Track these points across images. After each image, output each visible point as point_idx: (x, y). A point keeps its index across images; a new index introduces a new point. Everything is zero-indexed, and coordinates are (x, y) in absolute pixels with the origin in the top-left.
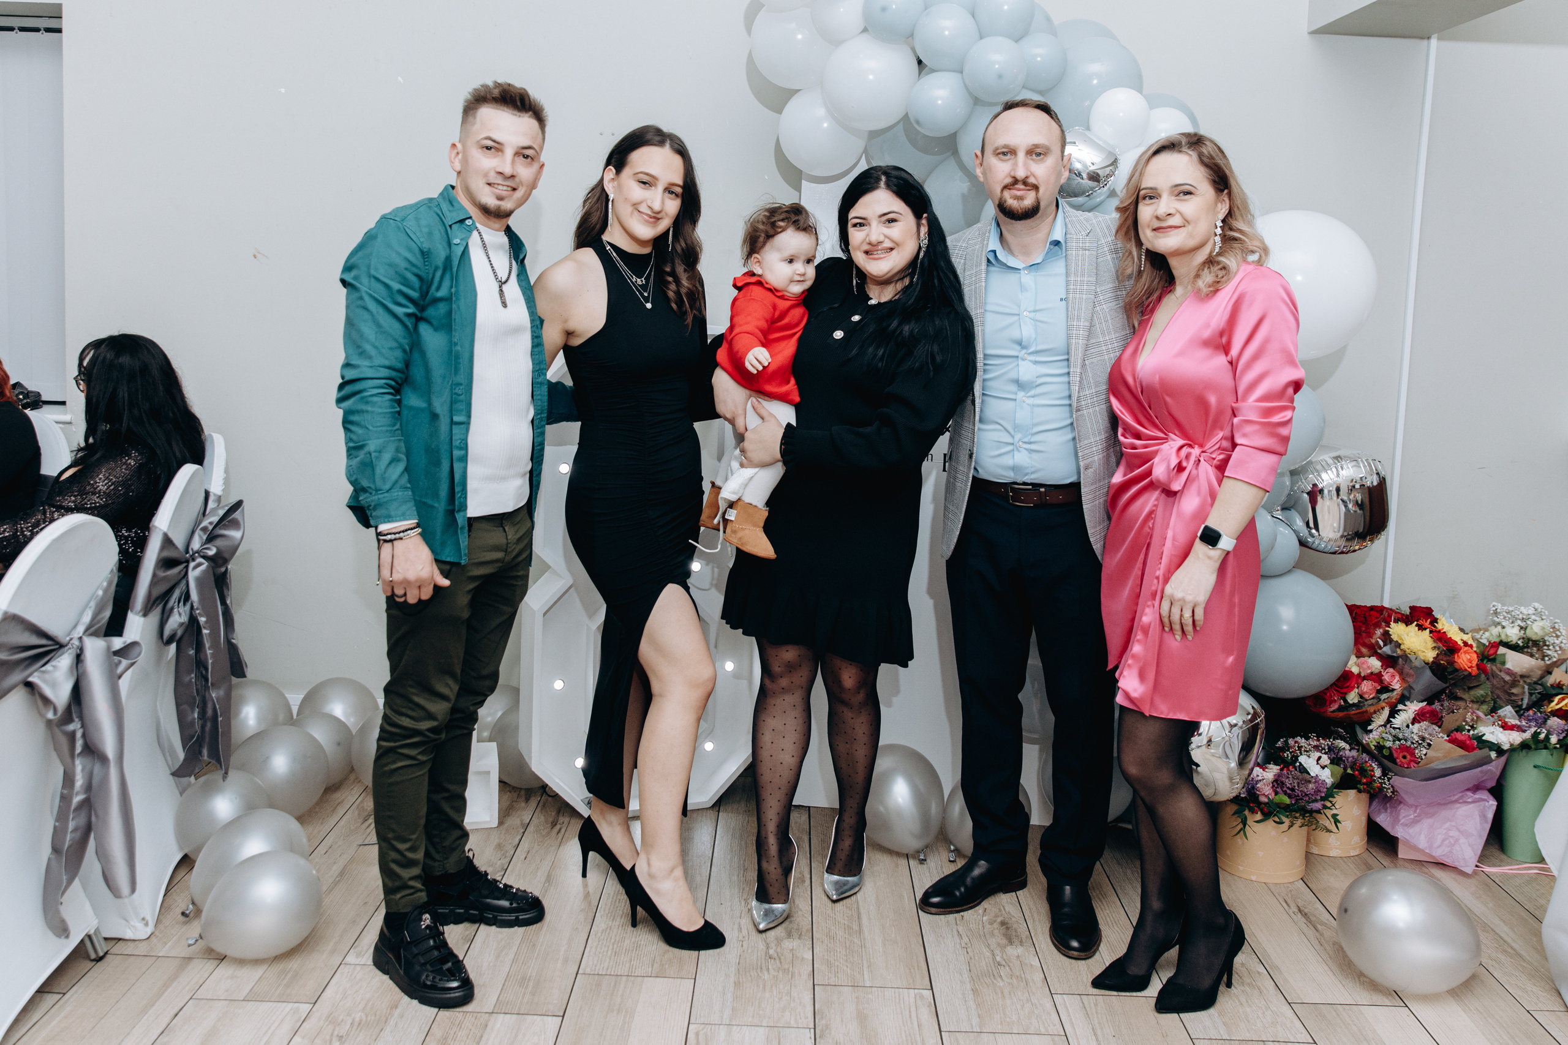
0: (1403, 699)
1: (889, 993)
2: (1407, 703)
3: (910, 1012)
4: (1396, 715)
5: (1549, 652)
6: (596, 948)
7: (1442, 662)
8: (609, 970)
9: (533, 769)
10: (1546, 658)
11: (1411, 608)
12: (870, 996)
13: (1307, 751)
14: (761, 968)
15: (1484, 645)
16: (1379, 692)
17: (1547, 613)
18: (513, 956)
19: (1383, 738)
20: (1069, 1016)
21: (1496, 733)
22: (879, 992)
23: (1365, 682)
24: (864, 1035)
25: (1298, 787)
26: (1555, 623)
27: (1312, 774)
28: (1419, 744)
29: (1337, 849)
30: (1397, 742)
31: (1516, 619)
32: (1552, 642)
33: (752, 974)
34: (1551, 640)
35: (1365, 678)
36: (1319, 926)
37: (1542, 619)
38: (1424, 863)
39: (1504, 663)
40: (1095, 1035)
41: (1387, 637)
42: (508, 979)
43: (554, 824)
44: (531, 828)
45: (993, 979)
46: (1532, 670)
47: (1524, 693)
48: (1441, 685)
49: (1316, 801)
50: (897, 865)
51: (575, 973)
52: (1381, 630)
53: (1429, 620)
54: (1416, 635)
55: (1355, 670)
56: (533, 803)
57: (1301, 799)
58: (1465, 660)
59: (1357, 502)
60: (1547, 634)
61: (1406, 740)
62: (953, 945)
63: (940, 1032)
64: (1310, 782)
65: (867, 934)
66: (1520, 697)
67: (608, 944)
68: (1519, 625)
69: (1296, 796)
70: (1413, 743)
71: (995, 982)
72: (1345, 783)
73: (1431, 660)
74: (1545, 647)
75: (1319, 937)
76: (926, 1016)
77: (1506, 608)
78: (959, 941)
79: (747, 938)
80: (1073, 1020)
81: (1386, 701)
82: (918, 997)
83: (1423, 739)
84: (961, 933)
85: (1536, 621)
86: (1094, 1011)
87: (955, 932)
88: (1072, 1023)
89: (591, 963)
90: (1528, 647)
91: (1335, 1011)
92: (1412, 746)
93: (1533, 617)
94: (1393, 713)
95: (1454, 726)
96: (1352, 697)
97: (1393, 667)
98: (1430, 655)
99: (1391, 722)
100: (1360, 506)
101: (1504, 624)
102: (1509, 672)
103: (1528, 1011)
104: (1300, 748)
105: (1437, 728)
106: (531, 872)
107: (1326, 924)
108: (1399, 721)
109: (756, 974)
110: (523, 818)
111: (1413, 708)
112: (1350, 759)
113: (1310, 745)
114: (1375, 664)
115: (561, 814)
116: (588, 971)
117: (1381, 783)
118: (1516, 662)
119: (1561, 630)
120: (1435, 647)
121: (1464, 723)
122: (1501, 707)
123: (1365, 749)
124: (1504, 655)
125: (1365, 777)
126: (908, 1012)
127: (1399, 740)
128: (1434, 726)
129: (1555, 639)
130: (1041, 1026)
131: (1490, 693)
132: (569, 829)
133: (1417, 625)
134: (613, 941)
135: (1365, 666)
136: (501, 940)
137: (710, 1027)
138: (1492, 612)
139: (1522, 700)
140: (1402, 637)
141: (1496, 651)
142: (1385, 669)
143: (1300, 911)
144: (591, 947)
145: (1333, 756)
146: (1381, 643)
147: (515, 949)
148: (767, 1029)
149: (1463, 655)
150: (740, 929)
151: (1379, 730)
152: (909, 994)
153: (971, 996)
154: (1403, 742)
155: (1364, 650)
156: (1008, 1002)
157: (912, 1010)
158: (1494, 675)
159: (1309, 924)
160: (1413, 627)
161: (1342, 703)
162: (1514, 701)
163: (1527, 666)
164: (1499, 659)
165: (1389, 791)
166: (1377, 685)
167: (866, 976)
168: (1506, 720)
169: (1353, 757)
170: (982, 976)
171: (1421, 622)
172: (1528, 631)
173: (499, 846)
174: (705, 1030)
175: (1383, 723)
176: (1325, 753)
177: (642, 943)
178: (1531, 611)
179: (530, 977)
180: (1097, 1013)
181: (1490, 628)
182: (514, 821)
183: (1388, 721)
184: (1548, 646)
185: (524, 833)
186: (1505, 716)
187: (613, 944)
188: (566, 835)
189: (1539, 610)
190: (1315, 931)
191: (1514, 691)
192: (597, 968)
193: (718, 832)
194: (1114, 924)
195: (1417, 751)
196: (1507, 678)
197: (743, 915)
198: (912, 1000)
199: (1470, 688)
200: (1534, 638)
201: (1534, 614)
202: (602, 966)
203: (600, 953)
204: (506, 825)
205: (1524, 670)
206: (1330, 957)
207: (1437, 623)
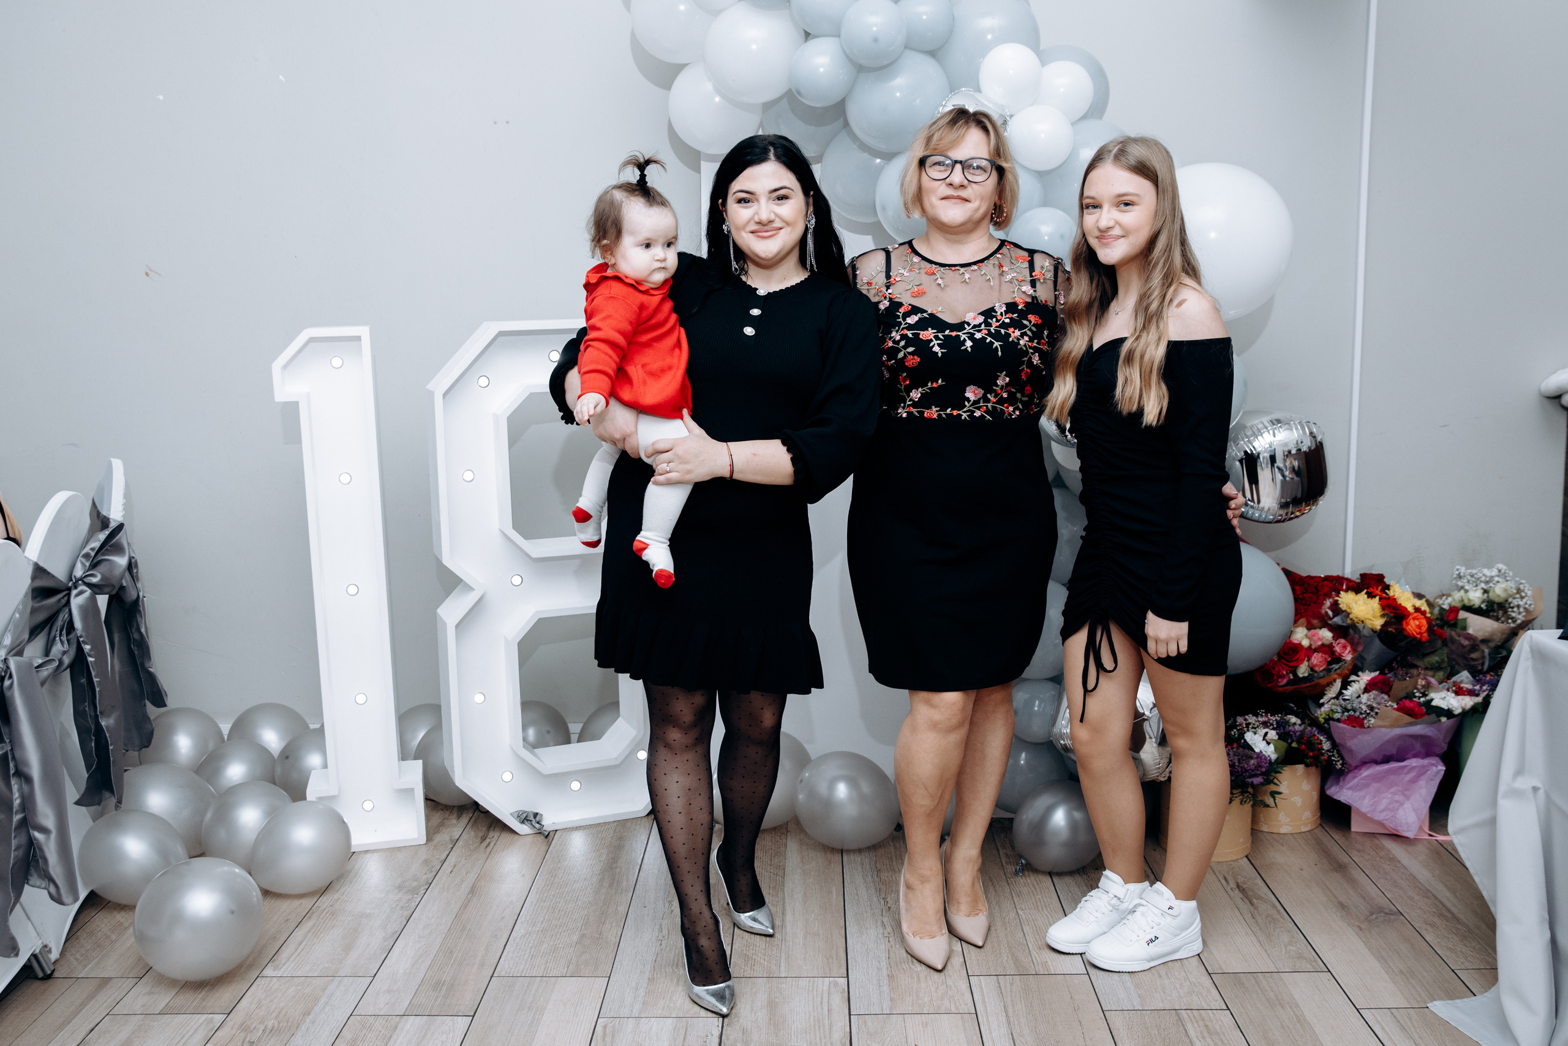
0: (1356, 670)
1: (803, 982)
2: (1360, 673)
3: (822, 998)
4: (1349, 687)
5: (1513, 615)
6: (514, 952)
7: (1390, 629)
8: (524, 972)
9: (457, 784)
10: (1510, 621)
11: (1361, 575)
12: (784, 986)
13: (1255, 728)
14: (677, 965)
15: (1444, 609)
16: (1329, 663)
17: (1511, 574)
18: (429, 963)
19: (1332, 710)
20: (983, 996)
21: (1447, 698)
22: (794, 983)
23: (1315, 654)
24: (772, 1021)
25: (1239, 762)
26: (1521, 584)
27: (1257, 750)
28: (1369, 714)
29: (1286, 825)
30: (1346, 714)
31: (1481, 582)
32: (1516, 603)
33: (667, 970)
34: (1515, 602)
35: (1316, 650)
36: (1255, 901)
37: (1507, 581)
38: (1377, 836)
39: (1465, 628)
40: (1006, 1011)
41: (1335, 607)
42: (422, 984)
43: (483, 839)
44: (460, 843)
45: (911, 965)
46: (1493, 634)
47: (1483, 657)
48: (1392, 654)
49: (1256, 776)
50: (830, 862)
51: (490, 976)
52: (1331, 600)
53: (1380, 588)
54: (1364, 602)
55: (1305, 643)
56: (465, 820)
57: (1241, 775)
58: (1414, 626)
59: (1294, 468)
60: (1511, 596)
61: (1355, 711)
62: (876, 934)
63: (850, 1015)
64: (1251, 758)
65: (789, 928)
66: (1481, 662)
67: (525, 948)
68: (1482, 589)
69: (1236, 772)
70: (1361, 714)
71: (913, 967)
72: (1289, 758)
73: (1379, 628)
74: (1510, 610)
75: (1252, 911)
76: (838, 1002)
77: (1469, 571)
78: (882, 931)
79: (666, 938)
80: (986, 1000)
81: (1338, 671)
82: (832, 985)
83: (1372, 708)
84: (886, 924)
85: (1498, 582)
86: (1009, 990)
87: (879, 923)
88: (984, 1001)
89: (507, 967)
90: (1493, 611)
91: (1255, 979)
92: (1361, 717)
93: (1496, 579)
94: (1345, 685)
95: (1403, 694)
96: (1303, 670)
97: (1345, 638)
98: (1378, 623)
99: (1343, 693)
100: (1296, 472)
101: (1467, 587)
102: (1469, 637)
103: (1453, 971)
104: (1248, 725)
105: (1386, 697)
106: (456, 885)
107: (1263, 898)
108: (1349, 693)
109: (671, 970)
110: (453, 834)
111: (1366, 677)
112: (1298, 734)
113: (1259, 721)
114: (1326, 635)
115: (492, 829)
116: (503, 974)
117: (1330, 756)
118: (1479, 626)
119: (1526, 591)
120: (1383, 614)
121: (1415, 691)
122: (1458, 672)
123: (1314, 722)
124: (1465, 620)
125: (1312, 751)
126: (819, 999)
127: (1348, 711)
128: (1383, 695)
129: (1519, 600)
130: (953, 1006)
131: (1446, 659)
132: (498, 843)
133: (1366, 593)
134: (531, 945)
135: (1315, 638)
136: (419, 949)
137: (618, 1020)
138: (1455, 576)
139: (1483, 664)
140: (1351, 606)
141: (1457, 616)
142: (1336, 641)
143: (1238, 886)
144: (509, 952)
145: (1282, 731)
146: (1330, 613)
147: (432, 956)
148: (675, 1020)
149: (1412, 622)
150: (661, 929)
151: (1330, 703)
152: (823, 982)
153: (886, 982)
154: (1352, 713)
155: (1315, 622)
156: (923, 985)
157: (824, 996)
158: (1453, 641)
159: (1245, 899)
160: (1363, 595)
161: (1292, 677)
162: (1474, 666)
163: (1489, 629)
164: (1460, 625)
165: (1338, 763)
166: (1327, 656)
167: (782, 968)
168: (1462, 685)
169: (1301, 731)
170: (901, 962)
171: (1371, 590)
172: (1491, 594)
173: (426, 862)
174: (614, 1023)
175: (1334, 696)
176: (1274, 729)
177: (560, 946)
178: (1494, 572)
179: (445, 981)
180: (1011, 991)
181: (1452, 593)
182: (444, 837)
183: (1340, 693)
184: (1513, 608)
185: (452, 848)
186: (1462, 682)
187: (531, 949)
188: (495, 848)
189: (1503, 571)
190: (1249, 904)
191: (1474, 656)
192: (513, 970)
193: (650, 840)
194: (1044, 908)
195: (1365, 721)
196: (1466, 643)
197: (665, 916)
198: (826, 988)
199: (1425, 655)
200: (1497, 600)
201: (1498, 576)
202: (517, 969)
203: (517, 957)
204: (435, 842)
205: (1487, 634)
206: (1260, 929)
207: (1389, 590)
